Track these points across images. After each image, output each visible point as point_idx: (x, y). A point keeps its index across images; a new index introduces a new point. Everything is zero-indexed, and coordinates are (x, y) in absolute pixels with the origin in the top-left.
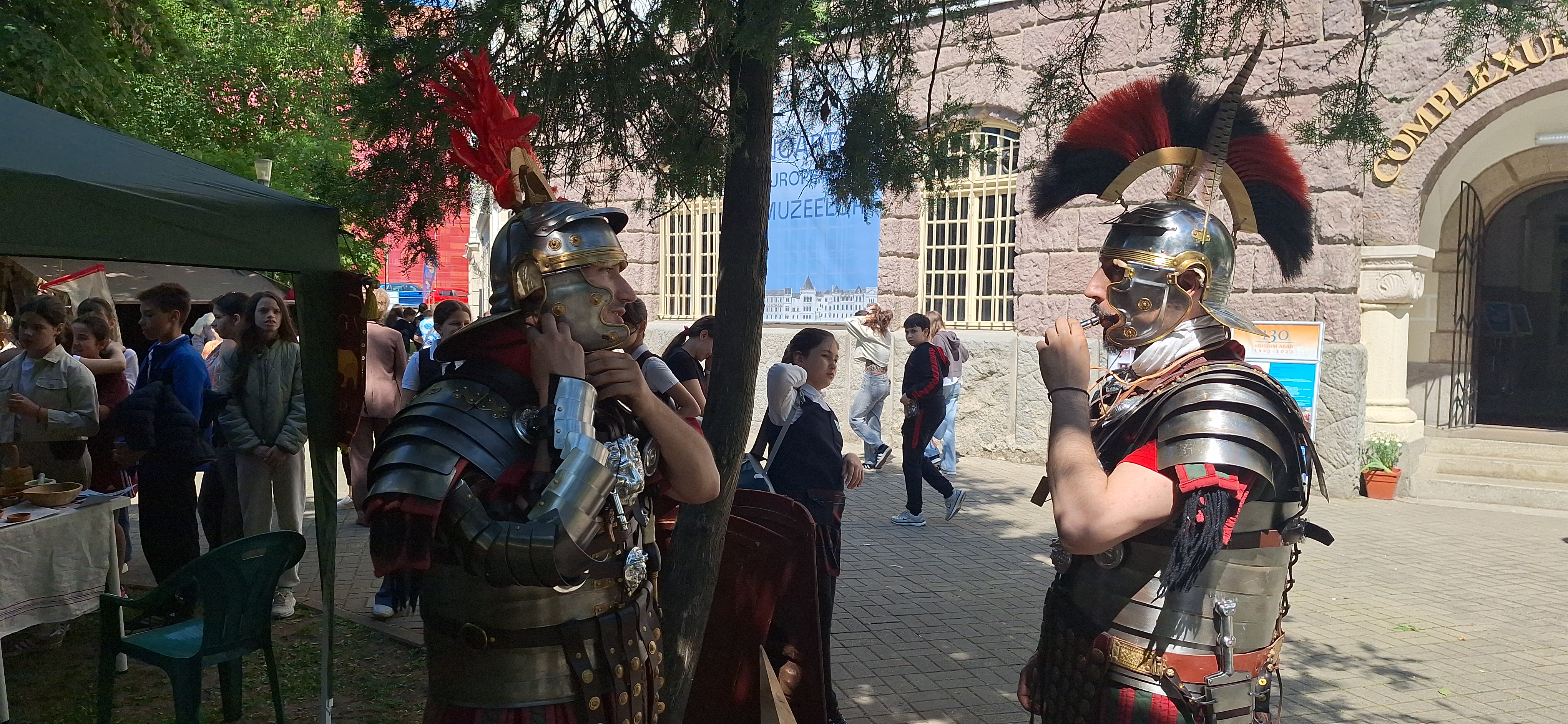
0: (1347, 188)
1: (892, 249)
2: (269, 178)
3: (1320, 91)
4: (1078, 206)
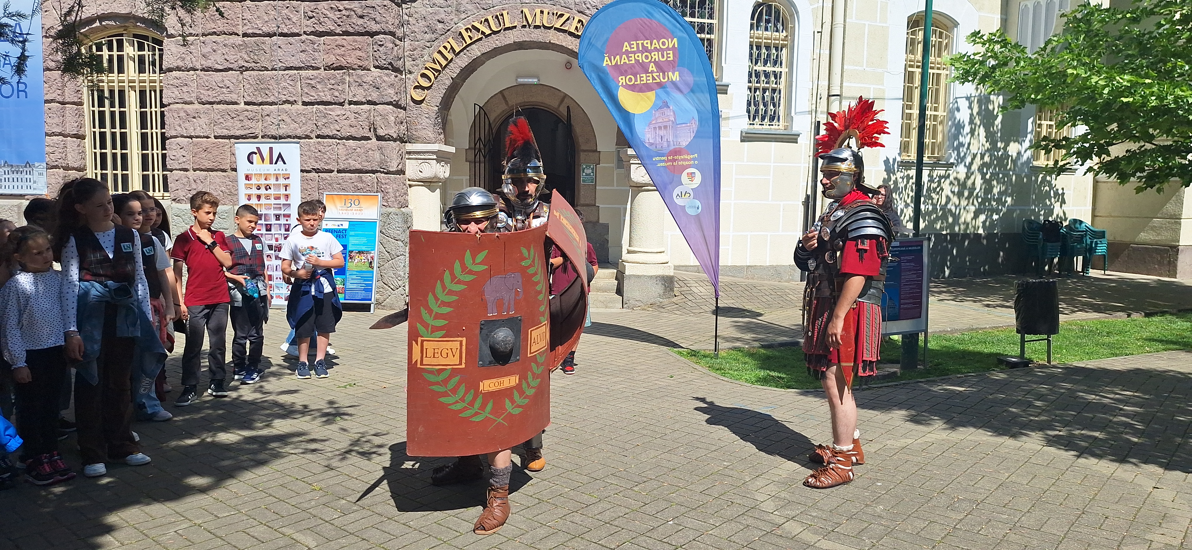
0: (388, 103)
1: (57, 130)
3: (372, 34)
4: (211, 103)
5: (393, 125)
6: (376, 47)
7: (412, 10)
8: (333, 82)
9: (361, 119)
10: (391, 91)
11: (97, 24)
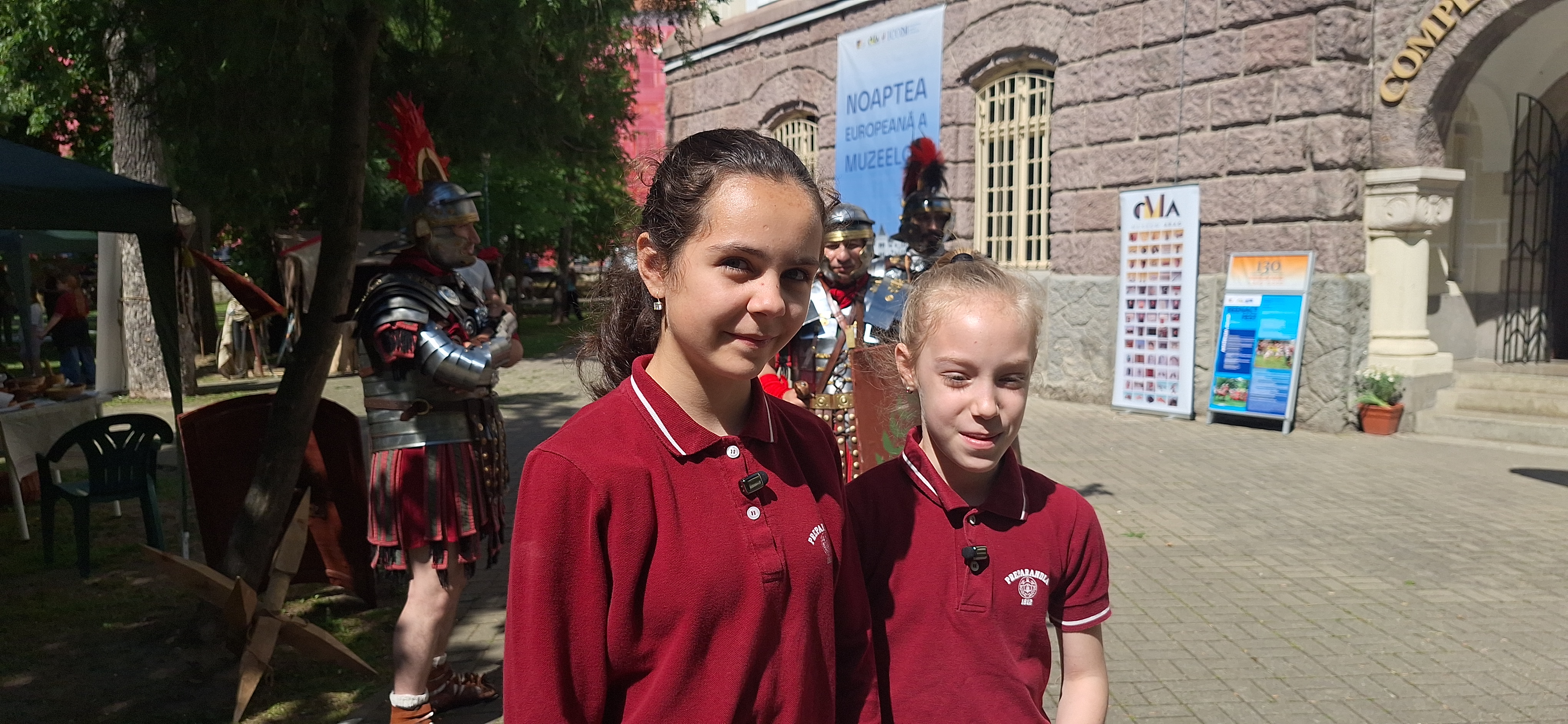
0: (1337, 111)
3: (1316, 10)
4: (1101, 143)
5: (1339, 143)
6: (1321, 29)
8: (1254, 91)
9: (1291, 140)
11: (991, 65)
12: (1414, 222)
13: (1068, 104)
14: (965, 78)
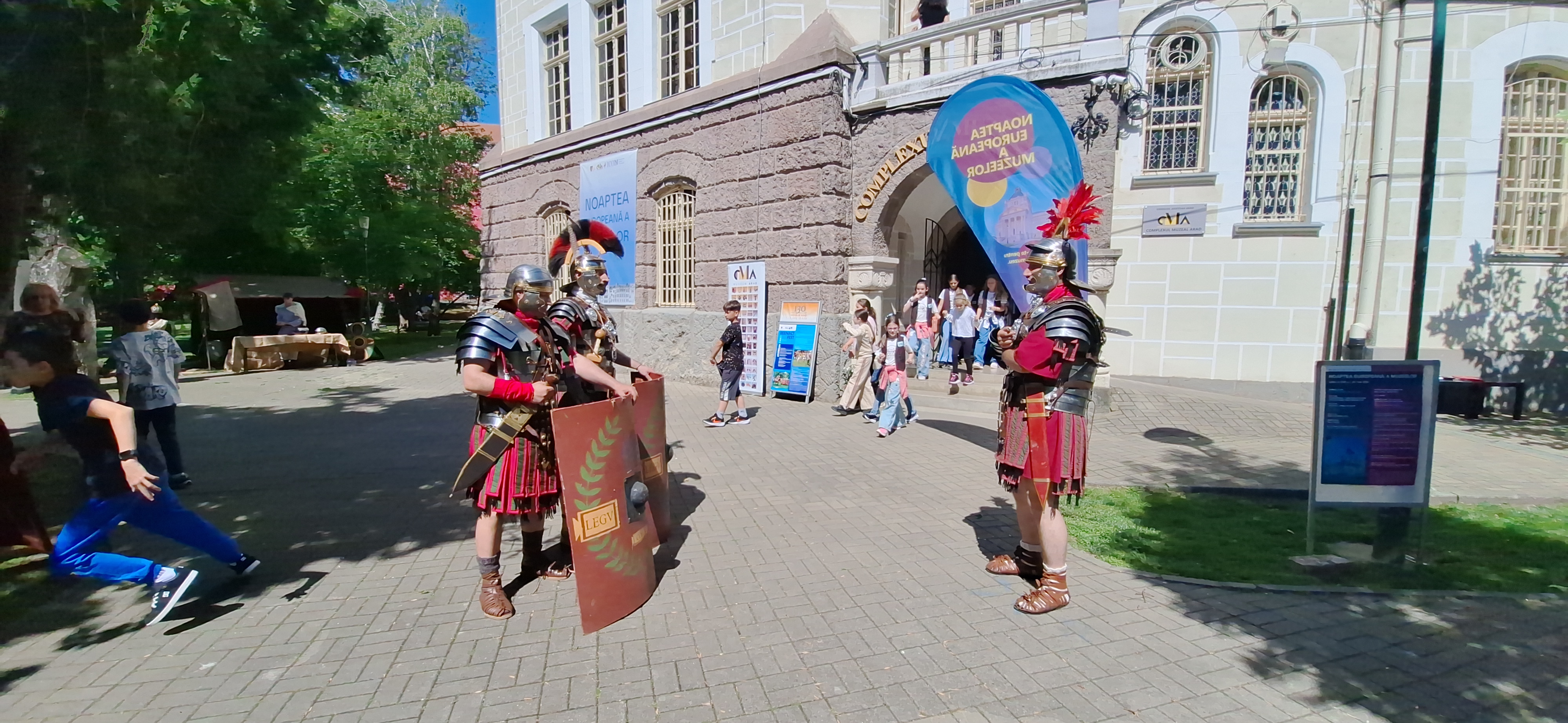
0: (832, 223)
1: (641, 261)
2: (367, 227)
3: (821, 166)
4: (719, 235)
5: (833, 241)
6: (824, 176)
7: (859, 141)
8: (793, 209)
9: (811, 238)
10: (833, 212)
11: (663, 186)
12: (872, 286)
13: (702, 211)
14: (649, 192)
